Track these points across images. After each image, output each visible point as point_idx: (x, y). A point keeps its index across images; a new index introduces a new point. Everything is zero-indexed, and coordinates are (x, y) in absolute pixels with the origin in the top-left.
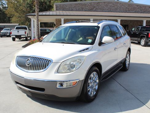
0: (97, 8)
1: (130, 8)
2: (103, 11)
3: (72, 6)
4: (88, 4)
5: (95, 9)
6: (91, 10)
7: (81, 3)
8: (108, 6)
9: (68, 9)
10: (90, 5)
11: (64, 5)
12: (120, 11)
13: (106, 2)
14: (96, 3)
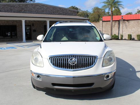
0: (26, 9)
1: (55, 11)
2: (31, 12)
4: (17, 5)
5: (23, 10)
6: (20, 12)
8: (35, 8)
10: (18, 6)
12: (46, 13)
13: (34, 5)
14: (24, 5)
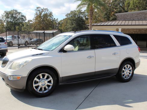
3: (133, 16)
7: (144, 12)
9: (129, 19)
11: (125, 15)
